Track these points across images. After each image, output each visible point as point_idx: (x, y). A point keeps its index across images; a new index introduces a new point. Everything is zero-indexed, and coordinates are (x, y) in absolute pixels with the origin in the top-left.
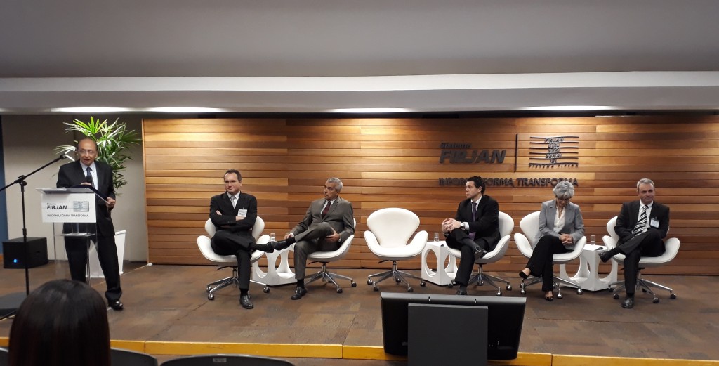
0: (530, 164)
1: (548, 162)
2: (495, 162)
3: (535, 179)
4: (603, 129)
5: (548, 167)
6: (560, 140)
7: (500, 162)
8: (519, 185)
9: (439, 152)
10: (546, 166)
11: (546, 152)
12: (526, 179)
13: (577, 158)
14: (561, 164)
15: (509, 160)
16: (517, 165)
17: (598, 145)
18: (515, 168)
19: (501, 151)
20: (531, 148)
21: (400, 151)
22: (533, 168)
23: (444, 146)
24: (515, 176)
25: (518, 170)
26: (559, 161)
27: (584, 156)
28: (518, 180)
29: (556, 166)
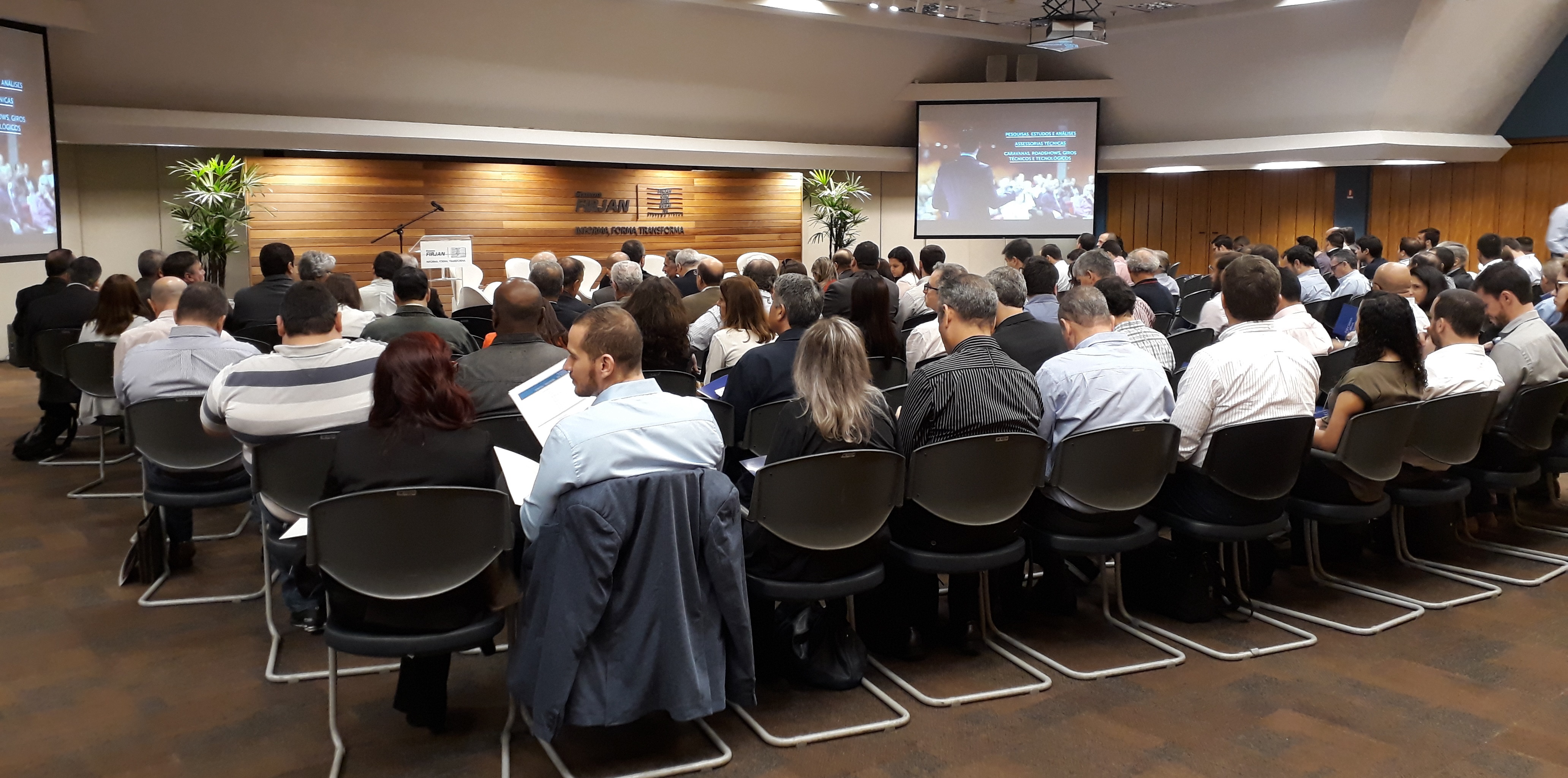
0: (648, 214)
1: (661, 212)
2: (622, 211)
3: (653, 228)
4: (700, 182)
5: (661, 216)
6: (668, 192)
7: (625, 211)
8: (641, 233)
9: (574, 200)
10: (660, 216)
11: (659, 202)
12: (646, 228)
13: (682, 208)
14: (671, 213)
15: (632, 209)
16: (639, 215)
17: (696, 196)
18: (637, 218)
19: (625, 200)
20: (648, 199)
21: (540, 199)
22: (650, 217)
23: (578, 195)
24: (637, 225)
25: (640, 218)
26: (669, 211)
27: (688, 207)
28: (640, 228)
29: (667, 215)
